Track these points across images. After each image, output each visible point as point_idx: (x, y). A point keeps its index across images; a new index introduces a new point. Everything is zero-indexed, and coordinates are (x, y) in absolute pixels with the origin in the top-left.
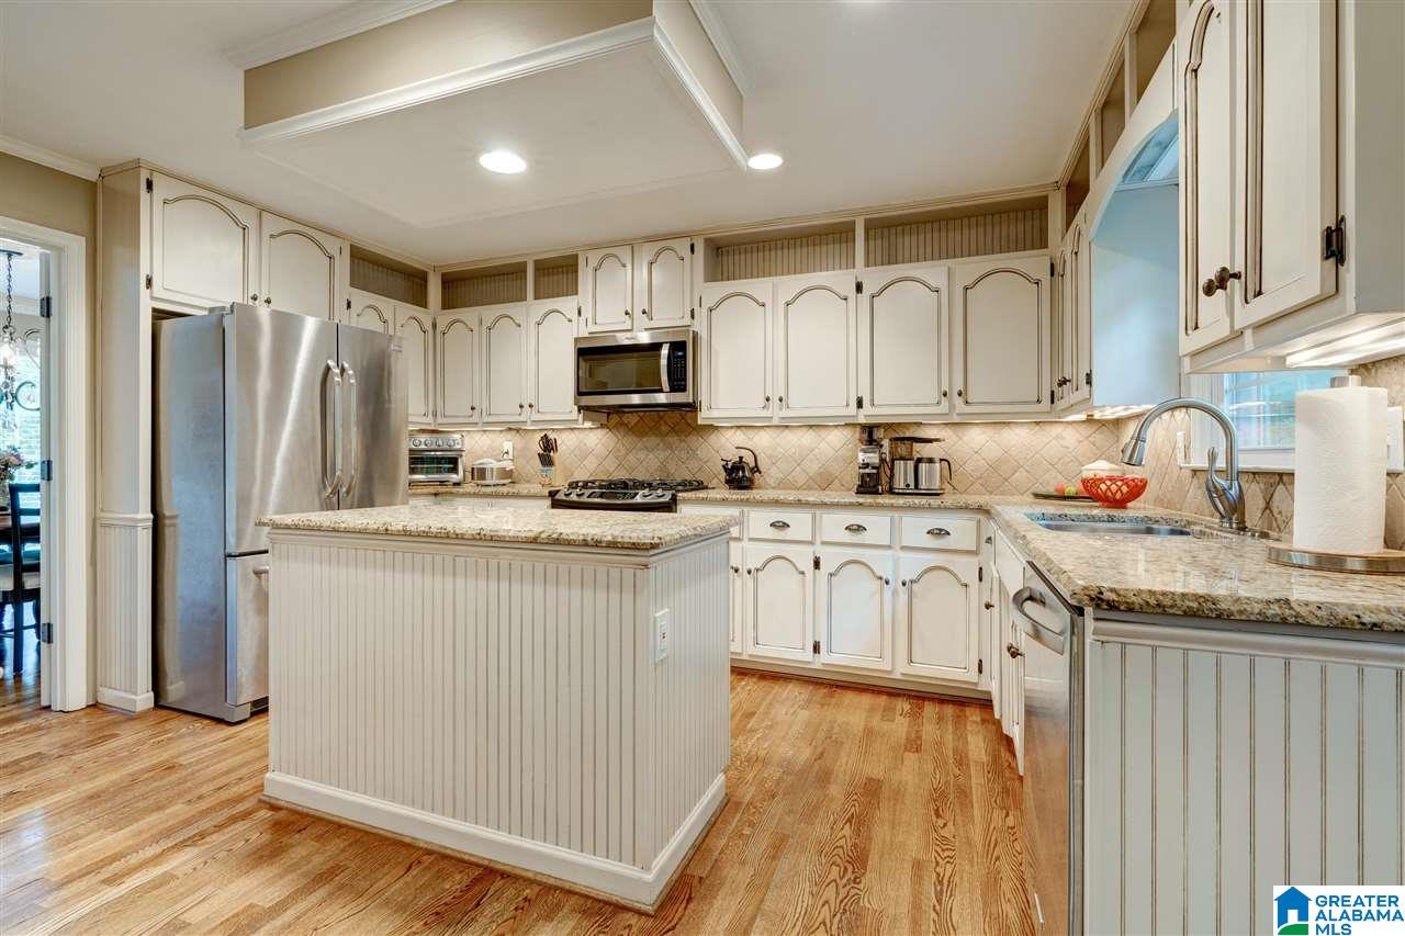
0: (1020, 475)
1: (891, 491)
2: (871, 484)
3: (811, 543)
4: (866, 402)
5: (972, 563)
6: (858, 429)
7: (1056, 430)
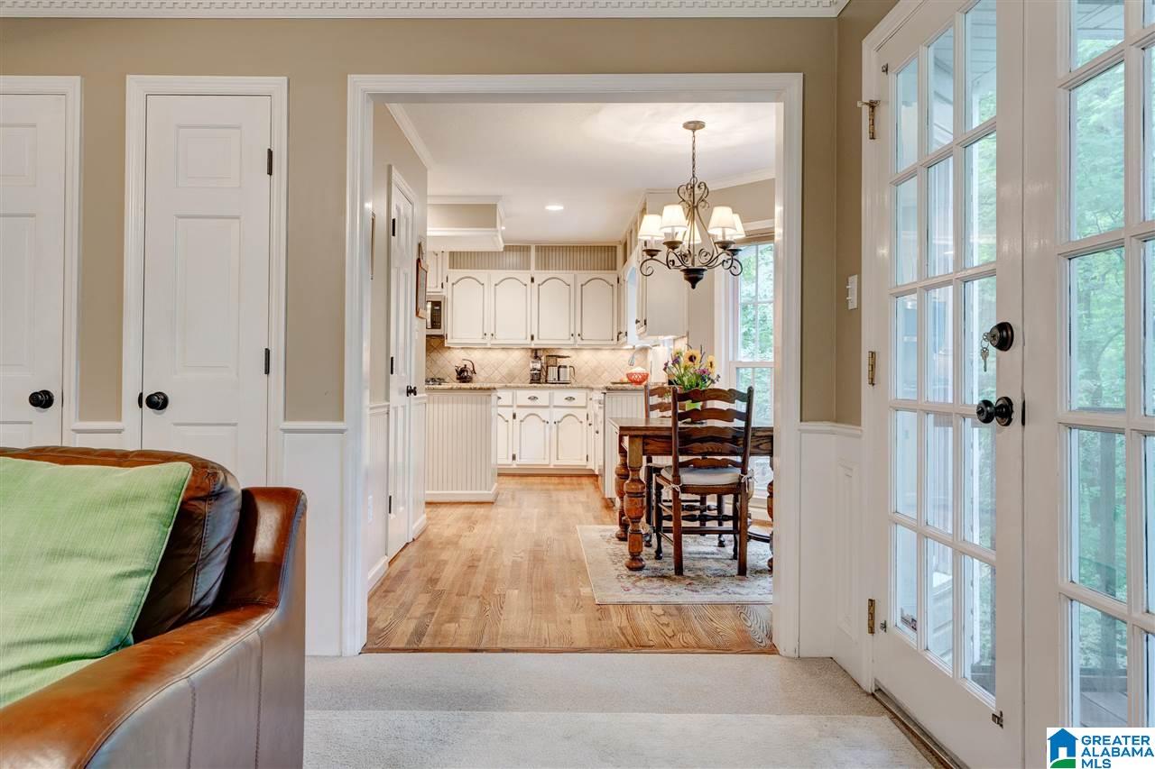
0: (606, 374)
1: (546, 382)
2: (537, 378)
3: (511, 406)
4: (535, 338)
5: (584, 412)
6: (530, 351)
7: (621, 352)
